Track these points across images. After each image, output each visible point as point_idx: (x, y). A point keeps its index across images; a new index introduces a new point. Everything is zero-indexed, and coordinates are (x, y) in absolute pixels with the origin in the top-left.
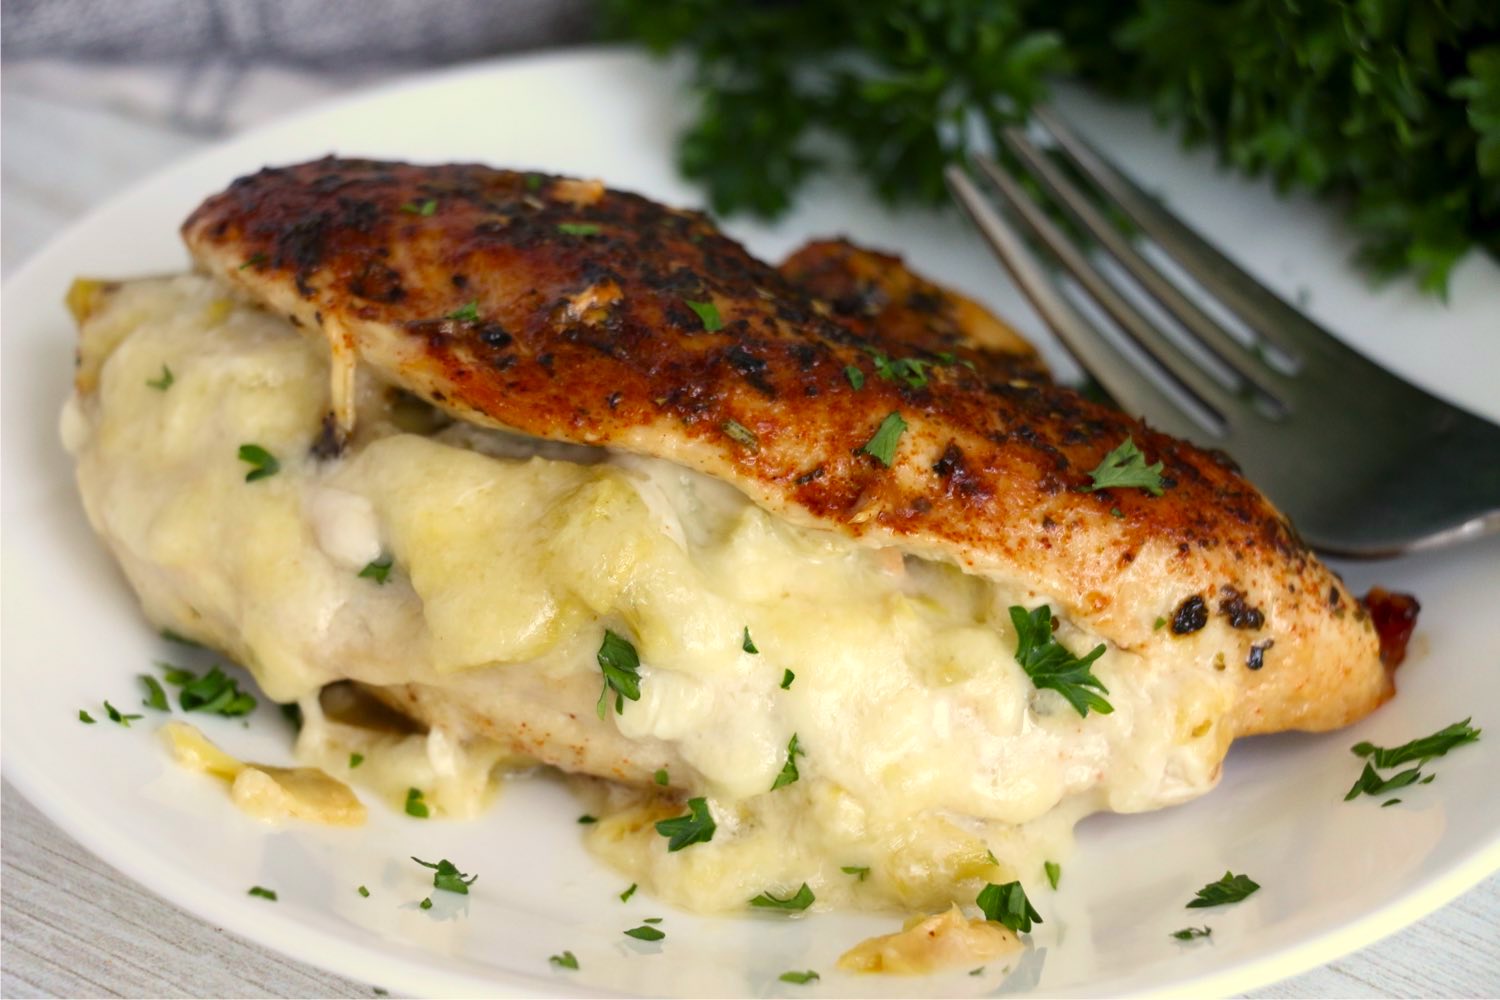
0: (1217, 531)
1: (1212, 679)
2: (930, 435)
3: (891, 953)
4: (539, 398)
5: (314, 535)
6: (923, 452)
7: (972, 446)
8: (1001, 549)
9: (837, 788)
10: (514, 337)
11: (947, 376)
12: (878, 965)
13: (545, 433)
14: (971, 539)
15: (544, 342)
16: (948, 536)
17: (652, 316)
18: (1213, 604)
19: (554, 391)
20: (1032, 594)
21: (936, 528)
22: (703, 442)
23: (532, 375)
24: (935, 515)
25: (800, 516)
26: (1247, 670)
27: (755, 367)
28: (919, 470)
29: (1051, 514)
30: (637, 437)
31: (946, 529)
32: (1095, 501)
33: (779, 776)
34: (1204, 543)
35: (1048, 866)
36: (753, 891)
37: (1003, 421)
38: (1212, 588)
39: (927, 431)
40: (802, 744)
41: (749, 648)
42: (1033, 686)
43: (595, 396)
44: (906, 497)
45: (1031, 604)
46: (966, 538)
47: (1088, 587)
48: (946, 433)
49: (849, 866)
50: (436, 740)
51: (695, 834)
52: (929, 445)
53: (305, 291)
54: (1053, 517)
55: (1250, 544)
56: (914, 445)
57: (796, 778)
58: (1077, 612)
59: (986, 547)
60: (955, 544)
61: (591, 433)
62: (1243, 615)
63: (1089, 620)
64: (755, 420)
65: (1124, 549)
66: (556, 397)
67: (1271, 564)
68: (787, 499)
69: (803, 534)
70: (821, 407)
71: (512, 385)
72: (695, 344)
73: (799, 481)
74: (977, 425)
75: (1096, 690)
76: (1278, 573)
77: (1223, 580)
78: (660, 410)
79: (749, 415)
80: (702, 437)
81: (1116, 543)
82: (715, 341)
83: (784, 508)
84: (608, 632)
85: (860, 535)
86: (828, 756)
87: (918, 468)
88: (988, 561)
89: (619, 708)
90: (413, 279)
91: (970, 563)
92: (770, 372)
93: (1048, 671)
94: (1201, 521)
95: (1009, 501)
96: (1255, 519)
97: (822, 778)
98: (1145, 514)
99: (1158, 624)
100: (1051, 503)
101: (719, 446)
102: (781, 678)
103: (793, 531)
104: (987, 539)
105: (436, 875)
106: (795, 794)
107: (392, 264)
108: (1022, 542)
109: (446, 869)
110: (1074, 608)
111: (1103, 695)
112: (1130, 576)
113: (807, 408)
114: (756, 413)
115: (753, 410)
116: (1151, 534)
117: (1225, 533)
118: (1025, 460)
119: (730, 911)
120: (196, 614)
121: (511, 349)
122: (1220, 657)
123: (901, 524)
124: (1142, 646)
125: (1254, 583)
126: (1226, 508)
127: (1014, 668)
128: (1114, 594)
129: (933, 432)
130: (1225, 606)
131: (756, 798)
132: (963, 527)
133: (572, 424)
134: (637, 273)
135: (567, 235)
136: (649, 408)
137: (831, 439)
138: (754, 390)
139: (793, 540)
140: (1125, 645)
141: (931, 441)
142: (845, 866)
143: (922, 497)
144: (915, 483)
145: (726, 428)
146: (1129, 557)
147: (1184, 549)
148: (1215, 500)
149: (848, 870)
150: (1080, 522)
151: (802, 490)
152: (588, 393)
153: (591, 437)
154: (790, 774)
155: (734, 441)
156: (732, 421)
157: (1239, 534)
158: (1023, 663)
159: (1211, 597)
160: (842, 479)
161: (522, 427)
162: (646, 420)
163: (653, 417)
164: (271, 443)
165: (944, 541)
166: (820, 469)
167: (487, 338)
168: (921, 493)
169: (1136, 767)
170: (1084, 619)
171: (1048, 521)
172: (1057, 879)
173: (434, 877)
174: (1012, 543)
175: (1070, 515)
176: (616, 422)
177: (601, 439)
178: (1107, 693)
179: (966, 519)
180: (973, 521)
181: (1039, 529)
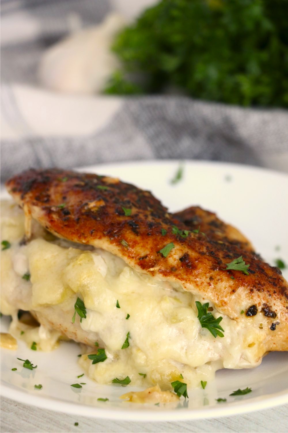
0: (264, 287)
1: (257, 331)
2: (181, 250)
3: (135, 396)
5: (13, 265)
6: (178, 254)
7: (193, 254)
8: (195, 284)
9: (139, 349)
11: (194, 236)
12: (131, 400)
13: (72, 239)
14: (186, 280)
15: (79, 215)
16: (179, 279)
17: (111, 211)
18: (260, 308)
20: (204, 299)
21: (176, 276)
22: (114, 245)
24: (178, 272)
25: (138, 269)
26: (270, 330)
27: (135, 226)
28: (175, 260)
29: (212, 276)
30: (97, 243)
32: (227, 274)
33: (124, 344)
34: (259, 290)
35: (202, 382)
36: (113, 378)
37: (206, 249)
38: (259, 303)
39: (181, 249)
40: (131, 335)
41: (118, 306)
42: (201, 326)
44: (169, 267)
45: (203, 302)
46: (185, 280)
47: (220, 299)
48: (186, 250)
49: (141, 373)
50: (41, 329)
51: (100, 359)
52: (180, 253)
54: (213, 277)
55: (275, 292)
56: (175, 252)
57: (129, 345)
58: (217, 306)
59: (190, 283)
60: (180, 281)
61: (84, 240)
62: (269, 313)
63: (220, 308)
64: (130, 241)
65: (233, 289)
67: (281, 299)
68: (135, 264)
69: (141, 275)
70: (151, 239)
71: (66, 226)
73: (139, 259)
74: (197, 249)
76: (283, 302)
78: (104, 235)
79: (129, 238)
80: (114, 244)
82: (127, 219)
83: (134, 266)
84: (78, 298)
85: (154, 276)
86: (137, 339)
87: (175, 259)
88: (190, 287)
89: (81, 320)
90: (53, 197)
91: (185, 287)
92: (138, 228)
93: (207, 323)
94: (260, 283)
96: (278, 286)
97: (136, 346)
98: (241, 279)
99: (242, 312)
100: (213, 273)
101: (119, 247)
102: (126, 316)
103: (139, 274)
105: (24, 363)
106: (128, 349)
107: (49, 193)
108: (202, 283)
109: (27, 362)
110: (216, 304)
111: (222, 332)
113: (147, 239)
114: (131, 239)
115: (131, 238)
116: (242, 285)
117: (267, 288)
119: (106, 383)
121: (69, 216)
122: (261, 325)
123: (165, 274)
124: (237, 318)
125: (274, 304)
126: (269, 282)
127: (197, 320)
129: (182, 250)
130: (263, 310)
131: (119, 351)
132: (185, 277)
133: (80, 237)
134: (113, 199)
136: (102, 234)
137: (152, 248)
139: (139, 277)
140: (232, 317)
141: (181, 252)
142: (140, 373)
143: (174, 267)
144: (173, 263)
145: (121, 242)
146: (234, 291)
147: (252, 291)
148: (266, 279)
149: (140, 374)
151: (140, 262)
153: (84, 241)
154: (127, 344)
155: (123, 245)
156: (123, 240)
157: (272, 289)
158: (200, 319)
159: (259, 306)
160: (152, 260)
161: (67, 237)
162: (100, 238)
164: (11, 241)
165: (178, 280)
166: (146, 256)
167: (64, 212)
168: (174, 265)
169: (231, 354)
170: (219, 308)
171: (211, 278)
172: (205, 386)
173: (23, 364)
174: (199, 283)
175: (218, 277)
176: (92, 238)
177: (87, 242)
178: (224, 331)
179: (187, 275)
180: (189, 275)
181: (208, 280)
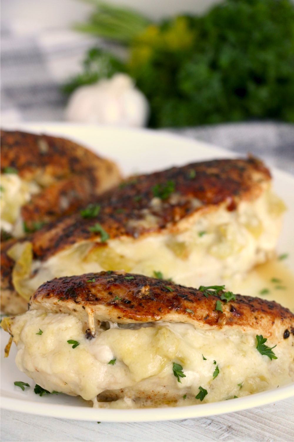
1: (292, 348)
4: (143, 313)
5: (95, 357)
6: (227, 308)
8: (249, 326)
10: (131, 301)
15: (138, 301)
16: (239, 325)
17: (158, 291)
18: (290, 330)
19: (145, 310)
21: (236, 323)
23: (139, 308)
24: (235, 321)
25: (207, 326)
27: (186, 297)
28: (228, 312)
29: (256, 316)
30: (168, 316)
31: (238, 323)
34: (285, 318)
39: (225, 304)
41: (205, 359)
42: (261, 355)
43: (155, 309)
46: (242, 325)
47: (268, 331)
48: (229, 303)
53: (77, 302)
56: (224, 307)
59: (247, 326)
63: (269, 338)
64: (192, 308)
65: (272, 321)
66: (147, 312)
68: (204, 323)
70: (203, 302)
71: (136, 311)
72: (170, 295)
73: (205, 319)
75: (273, 354)
77: (290, 326)
78: (171, 309)
79: (190, 307)
80: (182, 313)
81: (270, 320)
82: (174, 293)
83: (203, 326)
84: (174, 363)
85: (221, 328)
88: (248, 329)
89: (179, 380)
91: (245, 330)
92: (189, 297)
93: (264, 351)
95: (247, 315)
99: (281, 337)
100: (255, 314)
101: (186, 315)
104: (246, 324)
107: (93, 293)
108: (253, 324)
110: (267, 336)
111: (274, 355)
112: (274, 326)
113: (201, 303)
115: (190, 305)
116: (276, 317)
118: (246, 306)
120: (66, 383)
121: (132, 304)
122: (293, 343)
124: (279, 343)
128: (272, 331)
130: (292, 331)
133: (153, 316)
135: (127, 280)
136: (168, 310)
137: (208, 309)
138: (188, 301)
141: (227, 305)
144: (228, 315)
145: (186, 310)
146: (273, 323)
150: (262, 317)
151: (206, 321)
152: (154, 309)
153: (158, 318)
155: (189, 313)
160: (214, 317)
162: (168, 312)
163: (170, 311)
164: (75, 338)
166: (208, 316)
167: (126, 303)
168: (230, 317)
171: (256, 318)
174: (251, 324)
175: (260, 316)
176: (162, 314)
178: (275, 354)
179: (241, 321)
180: (242, 321)
181: (254, 320)
